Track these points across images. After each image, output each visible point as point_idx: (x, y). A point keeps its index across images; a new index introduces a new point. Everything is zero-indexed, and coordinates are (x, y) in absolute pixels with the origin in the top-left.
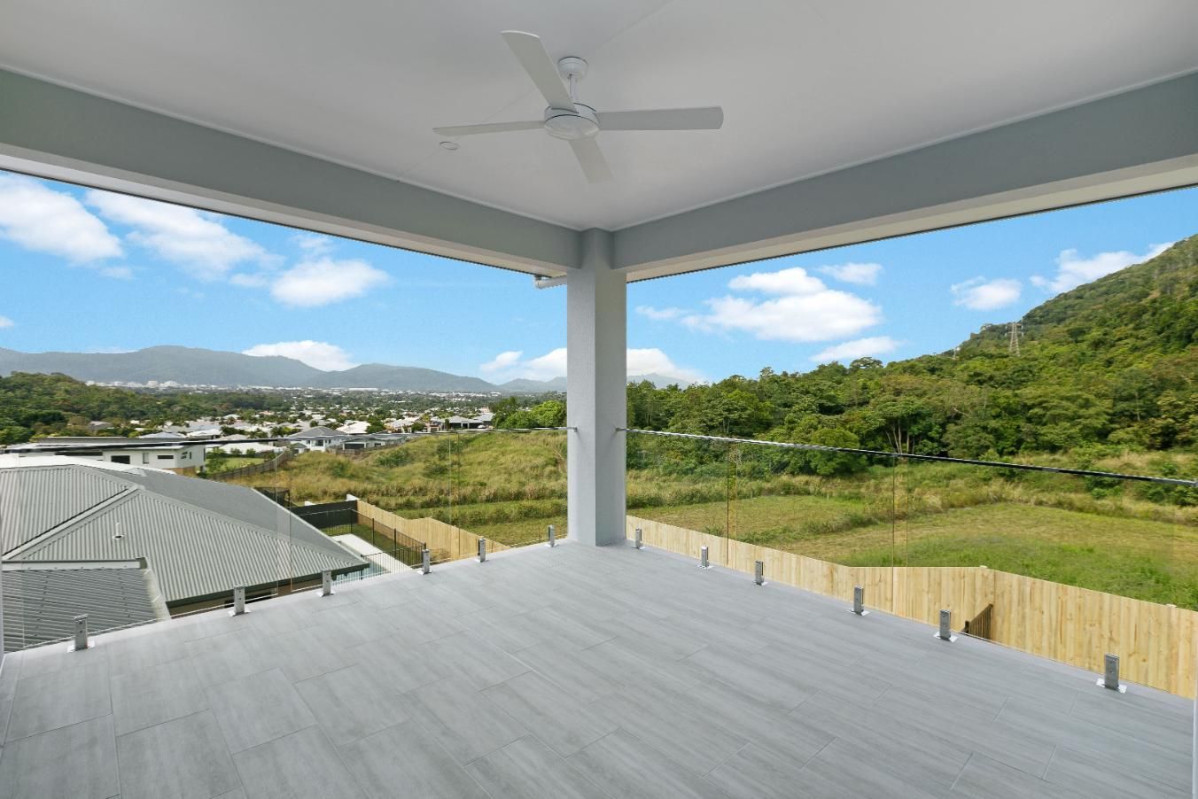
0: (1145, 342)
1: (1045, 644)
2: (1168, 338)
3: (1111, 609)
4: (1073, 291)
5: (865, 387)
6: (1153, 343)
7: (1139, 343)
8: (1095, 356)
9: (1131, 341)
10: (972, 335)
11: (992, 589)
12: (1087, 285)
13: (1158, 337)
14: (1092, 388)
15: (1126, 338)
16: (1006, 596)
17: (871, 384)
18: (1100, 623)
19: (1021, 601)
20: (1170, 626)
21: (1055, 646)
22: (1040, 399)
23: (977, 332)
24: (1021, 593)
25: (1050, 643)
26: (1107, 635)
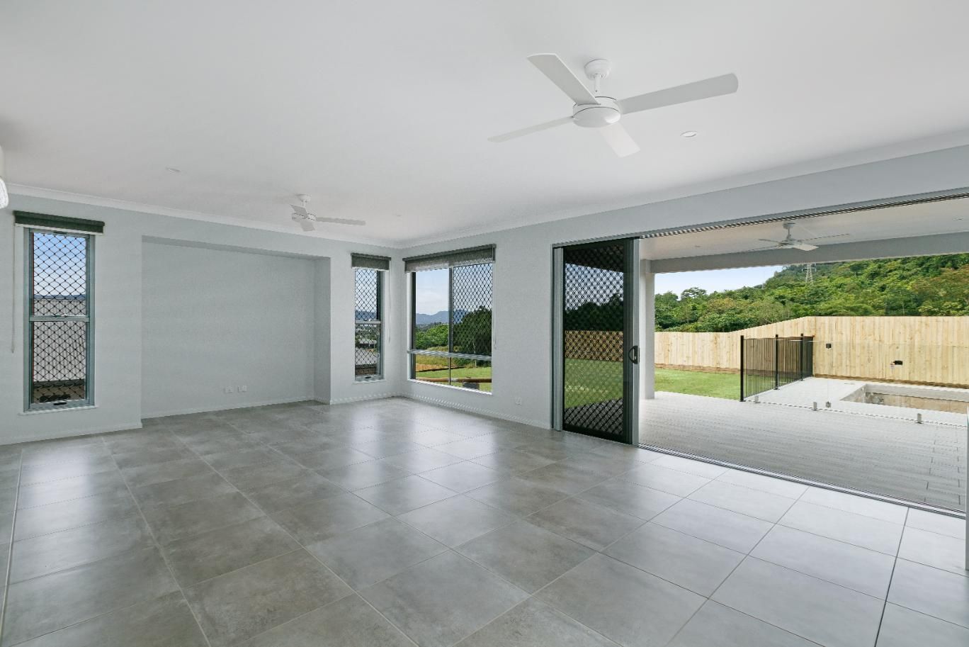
0: (910, 273)
1: (844, 351)
2: (927, 269)
3: (879, 324)
5: (694, 308)
6: (916, 273)
7: (905, 273)
8: (872, 284)
9: (899, 272)
10: (776, 272)
11: (814, 327)
13: (920, 269)
14: (869, 301)
15: (895, 270)
16: (822, 329)
17: (700, 307)
18: (874, 334)
19: (830, 331)
20: (910, 326)
21: (850, 350)
22: (831, 310)
24: (830, 326)
25: (847, 350)
26: (878, 339)
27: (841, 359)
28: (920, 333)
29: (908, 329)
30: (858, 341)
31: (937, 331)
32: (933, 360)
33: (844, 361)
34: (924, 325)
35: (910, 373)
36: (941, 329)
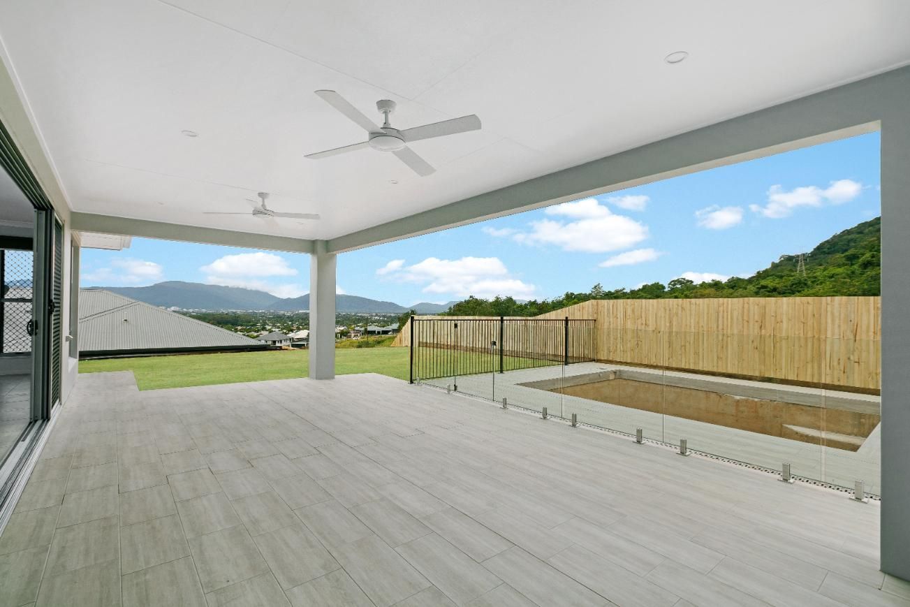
1: (619, 335)
4: (855, 227)
8: (863, 274)
10: (773, 263)
11: (596, 311)
12: (866, 223)
16: (602, 313)
18: (641, 318)
19: (609, 315)
23: (777, 261)
25: (621, 335)
26: (644, 323)
27: (617, 343)
28: (677, 316)
29: (668, 312)
30: (629, 325)
31: (691, 315)
32: (687, 344)
33: (618, 346)
34: (680, 308)
35: (669, 359)
36: (693, 312)
